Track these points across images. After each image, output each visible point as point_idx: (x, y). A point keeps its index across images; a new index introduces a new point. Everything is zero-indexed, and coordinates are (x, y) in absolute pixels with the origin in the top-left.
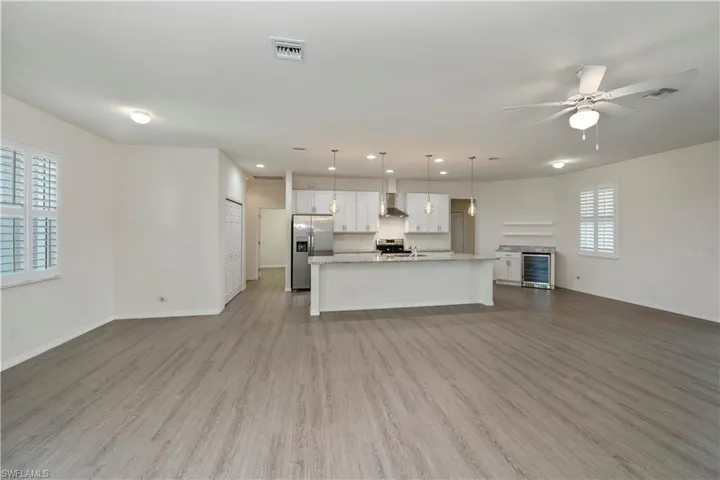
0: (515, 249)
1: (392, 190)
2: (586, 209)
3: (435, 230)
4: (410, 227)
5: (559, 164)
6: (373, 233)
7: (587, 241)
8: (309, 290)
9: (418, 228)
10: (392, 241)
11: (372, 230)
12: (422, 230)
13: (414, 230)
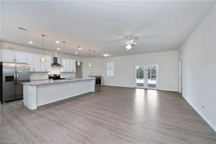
0: (93, 76)
1: (56, 56)
2: (108, 66)
3: (72, 71)
4: (63, 70)
5: (106, 55)
6: (48, 72)
7: (108, 74)
8: (23, 99)
9: (66, 70)
10: (56, 75)
11: (48, 71)
12: (68, 71)
13: (65, 71)
